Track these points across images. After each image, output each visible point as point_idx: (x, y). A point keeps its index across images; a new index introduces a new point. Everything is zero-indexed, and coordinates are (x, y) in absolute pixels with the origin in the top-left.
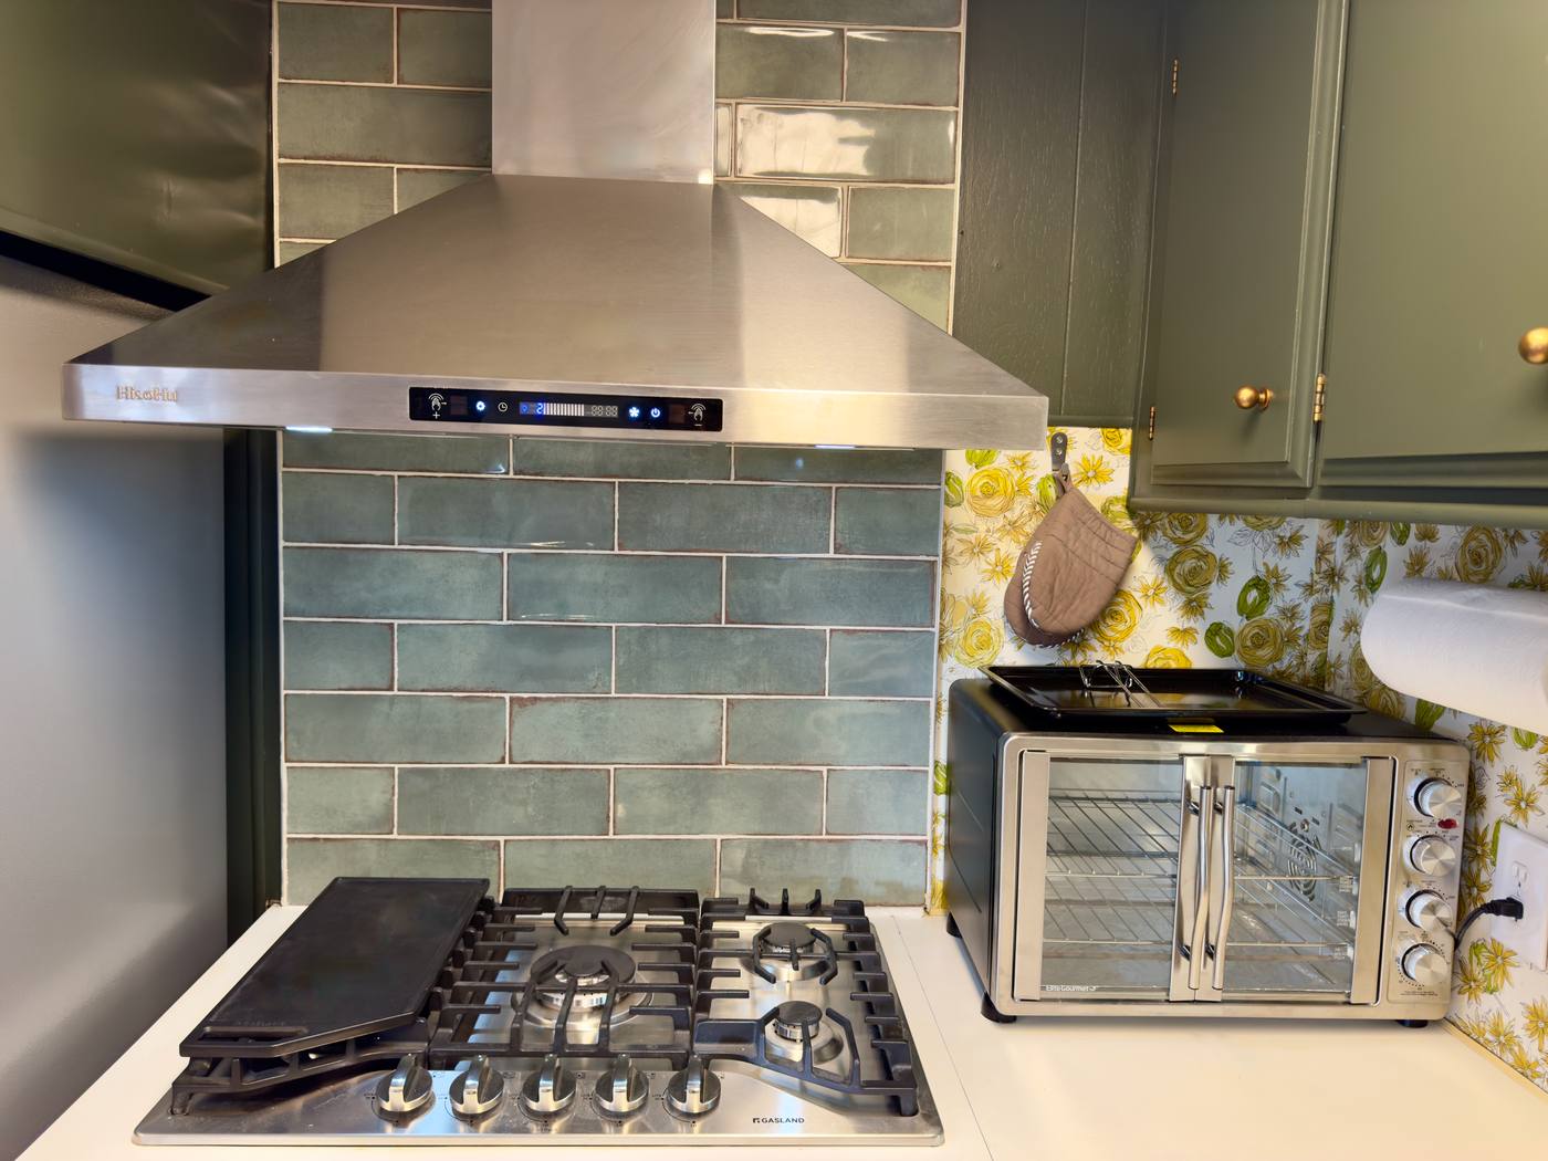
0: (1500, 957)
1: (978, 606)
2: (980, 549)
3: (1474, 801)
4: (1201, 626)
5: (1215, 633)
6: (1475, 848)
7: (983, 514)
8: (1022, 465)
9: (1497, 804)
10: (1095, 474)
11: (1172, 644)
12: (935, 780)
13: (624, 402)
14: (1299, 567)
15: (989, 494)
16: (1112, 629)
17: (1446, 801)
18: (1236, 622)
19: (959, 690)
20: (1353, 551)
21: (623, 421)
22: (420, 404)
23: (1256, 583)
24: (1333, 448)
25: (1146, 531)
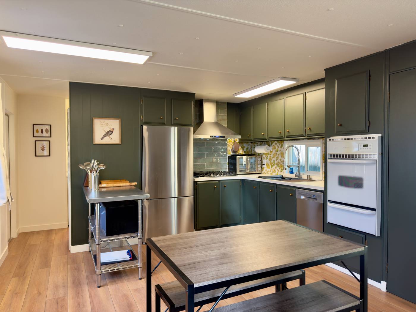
0: (264, 168)
1: (229, 150)
2: (229, 146)
3: (262, 159)
4: (244, 151)
5: (245, 152)
6: (262, 162)
7: (230, 143)
8: (232, 140)
9: (263, 159)
10: (237, 140)
11: (242, 153)
12: (227, 164)
13: (220, 136)
14: (249, 147)
15: (230, 142)
16: (238, 152)
17: (260, 159)
18: (246, 151)
19: (229, 157)
20: (253, 145)
21: (220, 137)
22: (211, 136)
23: (247, 148)
24: (254, 138)
25: (240, 144)
